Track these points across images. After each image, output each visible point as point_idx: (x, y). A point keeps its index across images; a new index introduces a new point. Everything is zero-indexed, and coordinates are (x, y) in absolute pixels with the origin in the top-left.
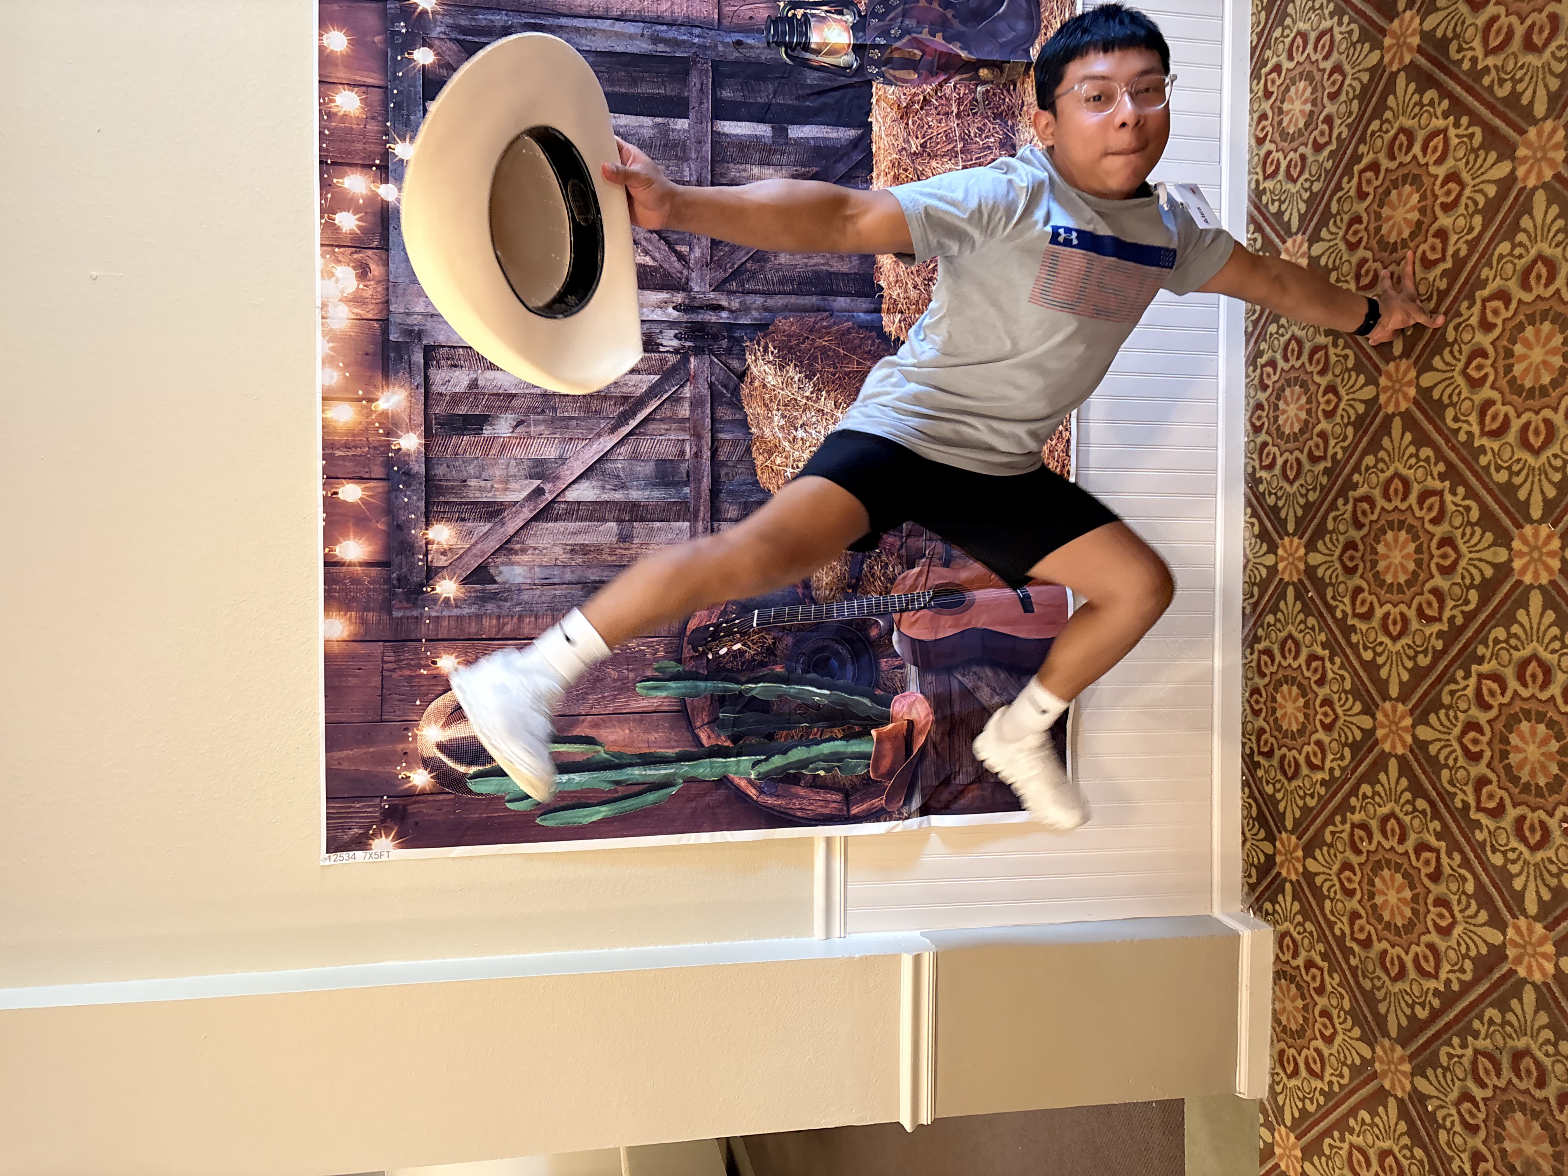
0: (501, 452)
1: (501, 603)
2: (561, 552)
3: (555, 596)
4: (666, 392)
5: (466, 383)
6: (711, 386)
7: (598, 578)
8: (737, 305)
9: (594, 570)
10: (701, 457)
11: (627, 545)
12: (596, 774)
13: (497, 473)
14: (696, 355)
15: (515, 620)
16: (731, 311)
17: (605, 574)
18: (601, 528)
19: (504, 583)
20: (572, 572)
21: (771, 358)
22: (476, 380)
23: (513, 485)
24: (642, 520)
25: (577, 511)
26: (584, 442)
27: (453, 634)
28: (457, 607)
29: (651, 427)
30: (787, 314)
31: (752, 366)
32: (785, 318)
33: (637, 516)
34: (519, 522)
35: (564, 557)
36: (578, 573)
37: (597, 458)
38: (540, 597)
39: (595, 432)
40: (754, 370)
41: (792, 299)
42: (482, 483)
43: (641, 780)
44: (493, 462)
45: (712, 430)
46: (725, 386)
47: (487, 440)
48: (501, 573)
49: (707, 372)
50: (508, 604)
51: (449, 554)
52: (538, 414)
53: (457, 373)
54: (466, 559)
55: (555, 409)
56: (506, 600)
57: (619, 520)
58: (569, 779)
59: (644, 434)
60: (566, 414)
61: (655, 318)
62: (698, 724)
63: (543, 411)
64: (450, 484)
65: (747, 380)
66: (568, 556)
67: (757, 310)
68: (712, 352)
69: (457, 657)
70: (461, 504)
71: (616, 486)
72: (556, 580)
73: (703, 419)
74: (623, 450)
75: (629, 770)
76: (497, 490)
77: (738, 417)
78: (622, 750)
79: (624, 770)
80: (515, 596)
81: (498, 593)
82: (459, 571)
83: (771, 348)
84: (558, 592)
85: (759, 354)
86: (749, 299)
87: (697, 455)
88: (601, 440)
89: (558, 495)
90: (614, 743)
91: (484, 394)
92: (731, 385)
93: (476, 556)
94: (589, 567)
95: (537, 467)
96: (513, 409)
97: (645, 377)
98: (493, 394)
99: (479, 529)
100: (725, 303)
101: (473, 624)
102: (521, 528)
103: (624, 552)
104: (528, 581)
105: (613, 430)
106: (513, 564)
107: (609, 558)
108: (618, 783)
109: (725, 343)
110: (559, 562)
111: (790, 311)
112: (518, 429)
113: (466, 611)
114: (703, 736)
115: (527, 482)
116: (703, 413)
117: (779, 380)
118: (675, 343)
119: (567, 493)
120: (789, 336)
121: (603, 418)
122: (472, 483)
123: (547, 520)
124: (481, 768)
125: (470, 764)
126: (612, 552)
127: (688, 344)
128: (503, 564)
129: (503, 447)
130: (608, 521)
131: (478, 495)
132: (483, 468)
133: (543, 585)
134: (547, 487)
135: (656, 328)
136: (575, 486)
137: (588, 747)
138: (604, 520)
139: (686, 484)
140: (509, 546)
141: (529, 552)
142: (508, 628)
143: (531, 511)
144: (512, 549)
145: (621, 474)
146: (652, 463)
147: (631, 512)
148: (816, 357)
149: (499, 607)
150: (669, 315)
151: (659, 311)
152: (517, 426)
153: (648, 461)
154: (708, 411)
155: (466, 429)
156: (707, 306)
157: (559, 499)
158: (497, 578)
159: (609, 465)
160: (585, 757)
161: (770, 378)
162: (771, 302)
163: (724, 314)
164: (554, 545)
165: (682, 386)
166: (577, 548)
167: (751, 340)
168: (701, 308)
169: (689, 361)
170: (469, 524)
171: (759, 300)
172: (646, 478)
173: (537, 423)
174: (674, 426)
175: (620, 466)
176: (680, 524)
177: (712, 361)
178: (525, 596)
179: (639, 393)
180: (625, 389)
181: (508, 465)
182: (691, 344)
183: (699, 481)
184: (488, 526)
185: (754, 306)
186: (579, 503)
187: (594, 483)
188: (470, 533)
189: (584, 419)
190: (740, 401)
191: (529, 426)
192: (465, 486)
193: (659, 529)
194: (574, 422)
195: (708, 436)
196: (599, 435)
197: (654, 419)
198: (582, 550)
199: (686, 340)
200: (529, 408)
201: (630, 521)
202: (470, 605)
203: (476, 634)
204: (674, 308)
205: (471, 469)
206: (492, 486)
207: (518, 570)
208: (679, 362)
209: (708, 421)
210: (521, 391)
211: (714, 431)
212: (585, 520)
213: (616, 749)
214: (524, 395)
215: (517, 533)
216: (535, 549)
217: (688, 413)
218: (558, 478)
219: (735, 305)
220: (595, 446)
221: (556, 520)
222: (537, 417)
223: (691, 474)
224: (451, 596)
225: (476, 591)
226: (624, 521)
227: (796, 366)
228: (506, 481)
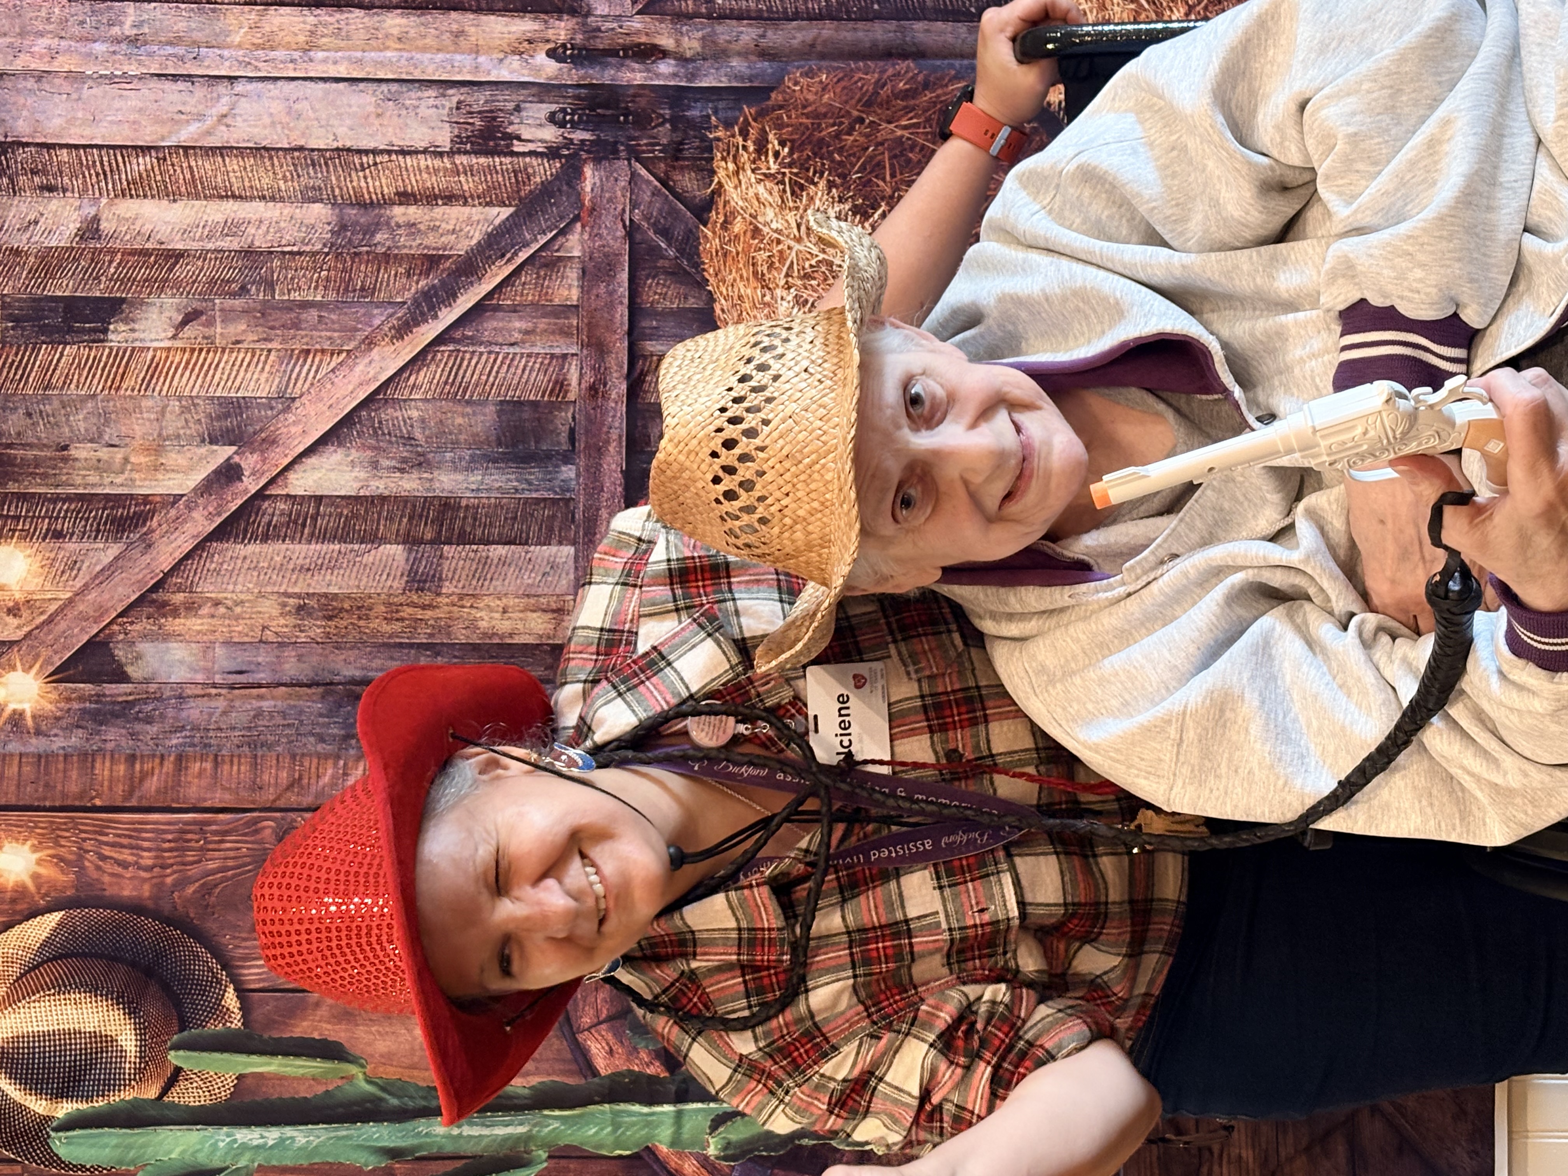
0: (147, 383)
1: (138, 727)
2: (275, 612)
3: (259, 714)
4: (526, 245)
5: (73, 227)
6: (632, 230)
7: (358, 674)
8: (696, 45)
9: (352, 655)
10: (605, 397)
11: (427, 598)
12: (344, 1131)
13: (138, 430)
14: (597, 161)
15: (169, 766)
16: (682, 59)
17: (377, 663)
18: (368, 559)
19: (147, 681)
20: (300, 658)
21: (774, 168)
22: (96, 219)
23: (173, 458)
24: (463, 539)
25: (314, 519)
26: (336, 360)
27: (29, 795)
28: (38, 733)
29: (490, 325)
30: (813, 64)
31: (729, 186)
32: (807, 74)
33: (451, 529)
34: (183, 543)
35: (282, 624)
36: (315, 660)
37: (362, 396)
38: (224, 713)
39: (360, 336)
40: (734, 195)
41: (827, 31)
42: (104, 453)
43: (449, 1148)
44: (129, 405)
45: (630, 332)
46: (665, 233)
47: (117, 354)
48: (139, 657)
49: (623, 200)
50: (153, 729)
51: (25, 613)
52: (233, 295)
53: (54, 204)
54: (63, 625)
55: (270, 285)
56: (149, 721)
57: (410, 540)
58: (282, 1140)
59: (473, 341)
60: (295, 296)
61: (504, 74)
62: (586, 1021)
63: (244, 290)
64: (31, 453)
65: (716, 217)
66: (292, 621)
67: (743, 54)
68: (634, 154)
69: (35, 849)
70: (55, 499)
71: (404, 460)
72: (262, 676)
73: (611, 306)
74: (422, 377)
75: (422, 1126)
76: (136, 469)
77: (692, 303)
78: (407, 1076)
79: (408, 1125)
80: (170, 712)
81: (132, 704)
82: (45, 653)
83: (774, 143)
84: (266, 705)
85: (744, 157)
86: (724, 32)
87: (595, 391)
88: (375, 353)
89: (272, 481)
90: (388, 1058)
91: (113, 252)
92: (679, 232)
93: (83, 617)
94: (338, 646)
95: (227, 416)
96: (177, 285)
97: (476, 212)
98: (133, 252)
99: (93, 557)
100: (666, 42)
101: (74, 774)
102: (188, 556)
103: (420, 614)
104: (200, 678)
105: (403, 330)
106: (167, 637)
107: (386, 628)
108: (394, 1154)
109: (664, 133)
110: (269, 636)
111: (823, 56)
112: (189, 331)
113: (58, 744)
114: (597, 1049)
115: (203, 450)
116: (611, 293)
117: (791, 217)
118: (550, 134)
119: (292, 476)
120: (816, 115)
121: (380, 305)
122: (81, 452)
123: (246, 537)
124: (83, 1106)
125: (61, 1094)
126: (393, 613)
127: (579, 135)
128: (144, 636)
129: (153, 369)
130: (384, 540)
131: (93, 479)
132: (106, 418)
133: (232, 687)
134: (249, 462)
135: (506, 101)
136: (312, 461)
137: (328, 1065)
138: (373, 539)
139: (567, 458)
140: (160, 596)
141: (205, 611)
142: (152, 784)
143: (210, 517)
144: (165, 604)
145: (418, 434)
146: (491, 409)
147: (439, 521)
148: (880, 165)
149: (133, 735)
150: (538, 70)
151: (515, 61)
152: (185, 322)
153: (483, 403)
154: (623, 290)
155: (70, 330)
156: (625, 48)
157: (273, 491)
158: (129, 670)
159: (389, 414)
160: (320, 1090)
161: (770, 213)
162: (775, 37)
163: (665, 67)
164: (261, 595)
165: (563, 232)
166: (312, 603)
167: (728, 125)
168: (612, 52)
169: (579, 174)
170: (72, 546)
171: (748, 34)
172: (475, 442)
173: (228, 316)
174: (543, 324)
175: (415, 414)
176: (554, 549)
177: (634, 175)
178: (194, 712)
179: (462, 247)
180: (431, 240)
181: (163, 412)
182: (587, 136)
183: (597, 451)
184: (114, 550)
185: (735, 47)
186: (319, 499)
187: (354, 454)
188: (73, 565)
189: (337, 306)
190: (697, 265)
191: (210, 323)
192: (65, 460)
193: (503, 561)
194: (314, 313)
195: (621, 347)
196: (370, 343)
197: (497, 308)
198: (323, 607)
199: (575, 126)
200: (212, 282)
201: (437, 541)
202: (69, 729)
203: (82, 795)
204: (551, 54)
205: (80, 421)
206: (126, 460)
207: (178, 651)
208: (557, 177)
209: (622, 313)
210: (195, 245)
211: (634, 335)
212: (333, 538)
213: (391, 1073)
214: (203, 254)
215: (176, 568)
216: (217, 603)
217: (574, 295)
218: (272, 442)
219: (691, 44)
220: (359, 369)
221: (265, 538)
222: (230, 303)
223: (580, 431)
224: (28, 708)
225: (81, 699)
226: (420, 542)
227: (831, 185)
228: (157, 448)
